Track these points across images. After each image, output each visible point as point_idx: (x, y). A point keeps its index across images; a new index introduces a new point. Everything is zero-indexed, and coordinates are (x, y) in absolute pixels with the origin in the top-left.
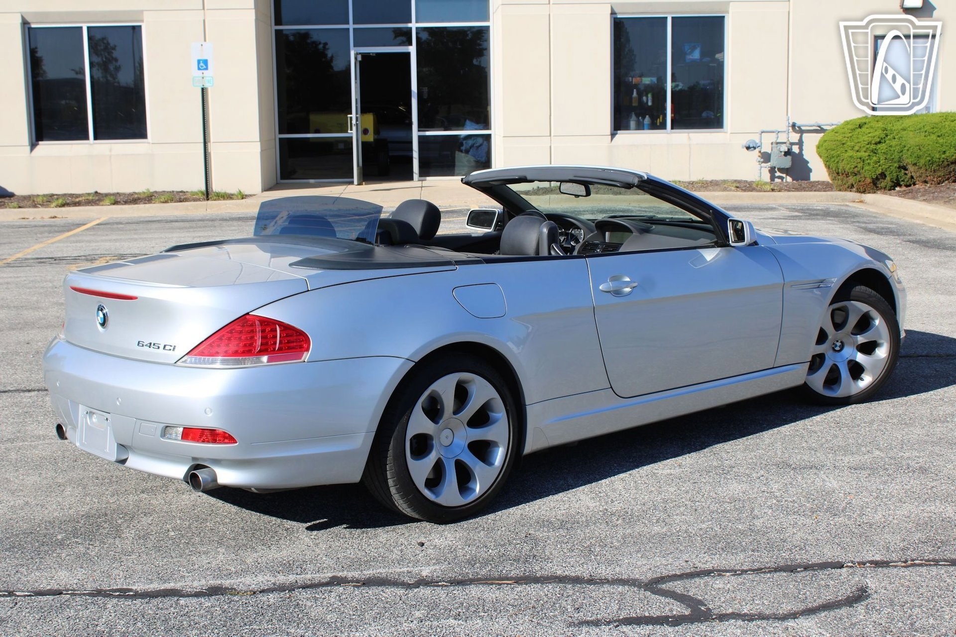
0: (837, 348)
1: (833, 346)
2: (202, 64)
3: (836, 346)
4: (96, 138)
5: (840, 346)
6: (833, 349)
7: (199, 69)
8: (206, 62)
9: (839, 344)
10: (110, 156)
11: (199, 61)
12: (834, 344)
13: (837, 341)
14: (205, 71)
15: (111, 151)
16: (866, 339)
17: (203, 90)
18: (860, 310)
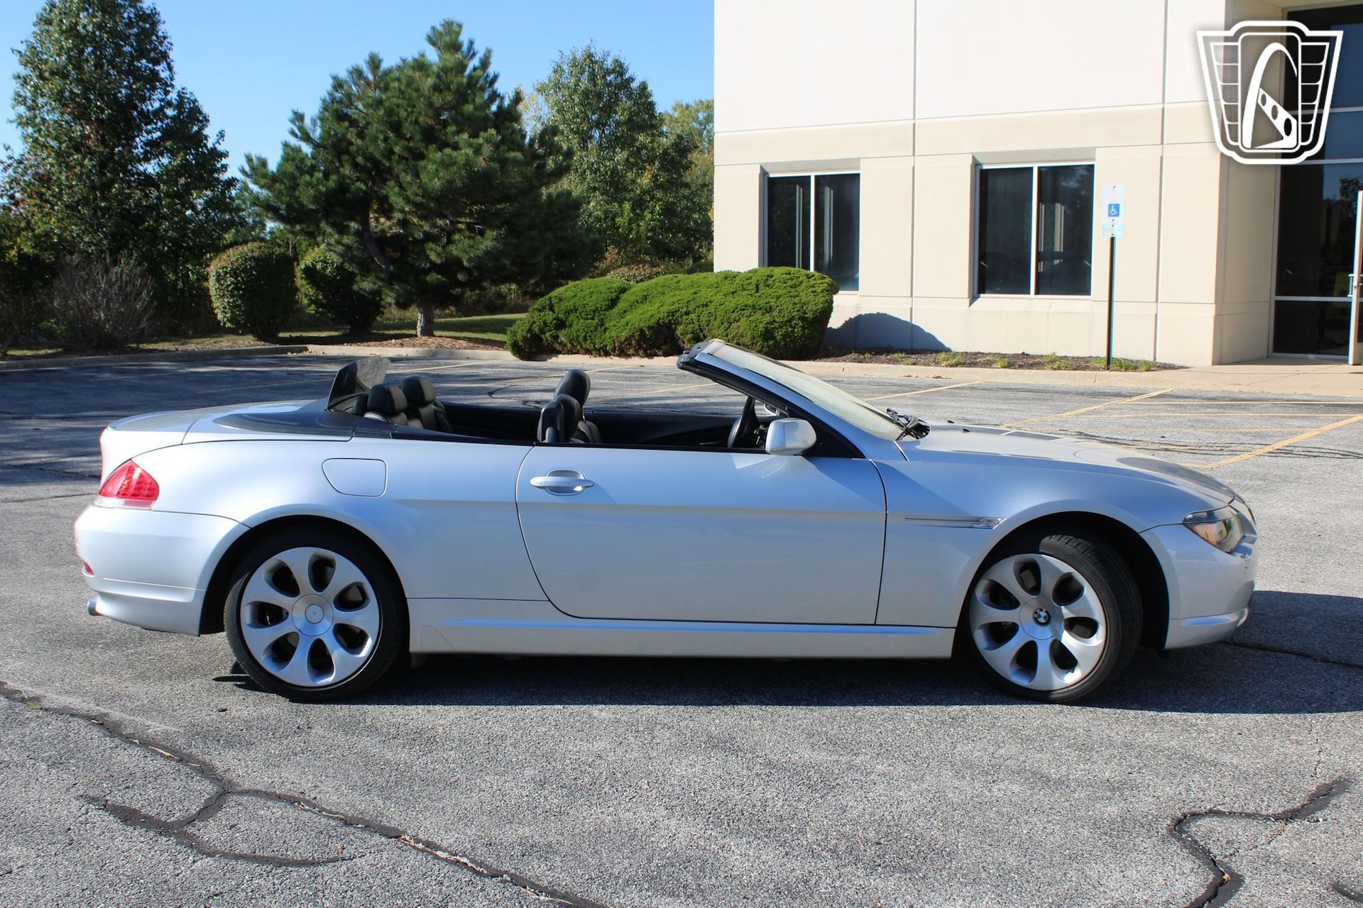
0: (1042, 620)
1: (1036, 616)
2: (1113, 210)
3: (1040, 616)
4: (1037, 292)
5: (1045, 618)
6: (1036, 620)
7: (1110, 215)
8: (1117, 207)
9: (1043, 614)
10: (1048, 313)
11: (1110, 206)
12: (1036, 613)
13: (1041, 610)
14: (1115, 218)
15: (1050, 307)
16: (1072, 612)
17: (1113, 240)
18: (1056, 569)
